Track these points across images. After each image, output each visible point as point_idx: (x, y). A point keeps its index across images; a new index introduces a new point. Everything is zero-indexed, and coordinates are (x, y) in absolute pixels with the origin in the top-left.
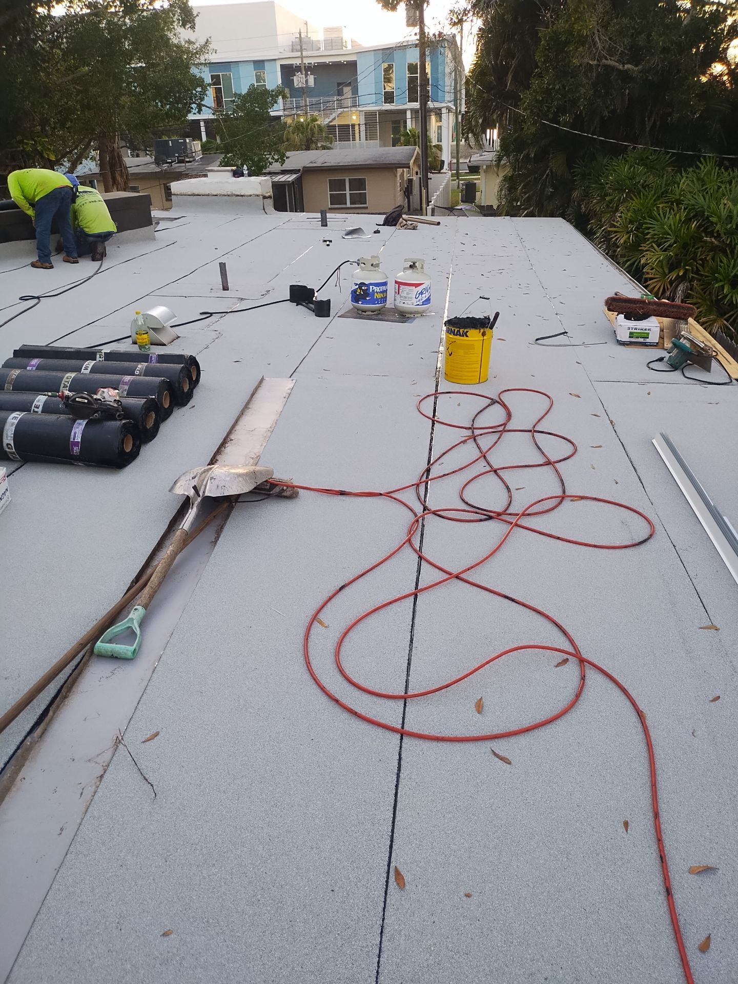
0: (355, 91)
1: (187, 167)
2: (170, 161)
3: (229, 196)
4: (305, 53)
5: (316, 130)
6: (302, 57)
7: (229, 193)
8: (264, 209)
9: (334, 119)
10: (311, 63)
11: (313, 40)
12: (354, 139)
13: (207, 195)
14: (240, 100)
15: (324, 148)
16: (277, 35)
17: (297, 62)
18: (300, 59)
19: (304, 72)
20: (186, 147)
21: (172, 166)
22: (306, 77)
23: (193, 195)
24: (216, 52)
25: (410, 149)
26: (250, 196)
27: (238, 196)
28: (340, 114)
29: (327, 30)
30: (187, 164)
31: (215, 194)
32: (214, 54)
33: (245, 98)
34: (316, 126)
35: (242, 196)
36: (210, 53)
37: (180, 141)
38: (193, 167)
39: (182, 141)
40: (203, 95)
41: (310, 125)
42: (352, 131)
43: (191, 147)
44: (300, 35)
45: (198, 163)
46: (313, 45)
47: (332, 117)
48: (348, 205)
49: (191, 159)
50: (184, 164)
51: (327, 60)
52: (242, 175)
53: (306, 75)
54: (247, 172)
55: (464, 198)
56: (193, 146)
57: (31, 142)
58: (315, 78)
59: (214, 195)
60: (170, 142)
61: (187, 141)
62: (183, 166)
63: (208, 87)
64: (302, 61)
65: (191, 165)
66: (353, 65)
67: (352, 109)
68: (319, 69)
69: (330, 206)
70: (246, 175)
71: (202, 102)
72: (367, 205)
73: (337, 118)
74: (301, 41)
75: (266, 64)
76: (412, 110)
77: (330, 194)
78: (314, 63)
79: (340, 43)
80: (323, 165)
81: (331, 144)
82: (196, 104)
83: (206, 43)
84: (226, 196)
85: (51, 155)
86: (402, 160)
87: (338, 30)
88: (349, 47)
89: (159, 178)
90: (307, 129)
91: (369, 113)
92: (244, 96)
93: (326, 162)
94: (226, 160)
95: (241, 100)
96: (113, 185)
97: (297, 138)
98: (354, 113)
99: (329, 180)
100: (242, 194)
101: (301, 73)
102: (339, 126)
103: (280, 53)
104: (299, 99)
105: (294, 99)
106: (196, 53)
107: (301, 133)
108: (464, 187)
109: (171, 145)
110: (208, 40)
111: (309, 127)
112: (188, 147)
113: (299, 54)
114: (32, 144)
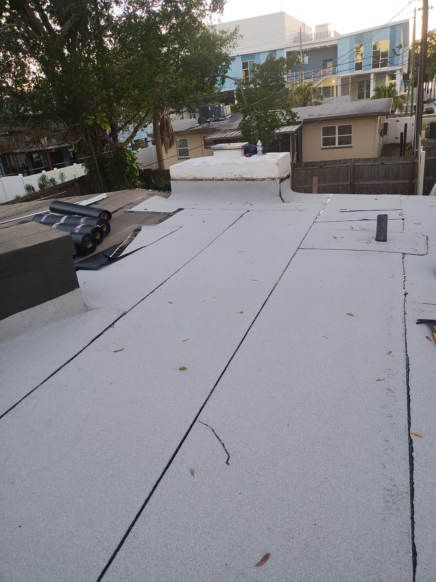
0: (335, 65)
1: (220, 124)
2: (209, 120)
3: (237, 180)
4: (303, 43)
5: (312, 91)
6: (301, 46)
7: (237, 177)
8: (280, 196)
9: (320, 84)
10: (306, 49)
11: (308, 34)
12: (333, 96)
13: (211, 180)
14: (258, 70)
15: (317, 104)
16: (285, 33)
17: (298, 49)
18: (300, 47)
19: (302, 55)
20: (220, 111)
21: (210, 124)
22: (303, 58)
23: (195, 180)
24: (242, 37)
25: (386, 100)
26: (264, 179)
27: (248, 180)
28: (324, 80)
29: (318, 27)
30: (220, 122)
31: (220, 178)
32: (241, 38)
33: (262, 68)
34: (312, 89)
35: (253, 180)
36: (238, 38)
37: (216, 106)
38: (224, 124)
39: (218, 106)
40: (227, 68)
41: (307, 89)
42: (332, 90)
43: (224, 110)
44: (301, 31)
45: (227, 121)
46: (309, 38)
47: (319, 82)
48: (337, 145)
49: (223, 118)
50: (218, 122)
51: (317, 46)
52: (255, 152)
53: (303, 57)
54: (261, 149)
55: (428, 135)
56: (225, 109)
57: (92, 117)
58: (309, 58)
59: (219, 180)
60: (210, 107)
61: (221, 105)
62: (217, 124)
63: (231, 61)
64: (301, 48)
65: (222, 123)
66: (334, 48)
67: (332, 76)
68: (312, 52)
69: (322, 147)
70: (260, 152)
71: (226, 74)
72: (352, 145)
73: (322, 83)
74: (301, 35)
75: (277, 52)
76: (374, 73)
77: (323, 138)
78: (309, 49)
79: (327, 34)
80: (318, 117)
81: (321, 100)
82: (220, 76)
83: (235, 31)
84: (233, 180)
85: (108, 127)
86: (383, 109)
87: (326, 26)
88: (332, 35)
89: (200, 133)
90: (305, 91)
91: (344, 78)
92: (262, 66)
93: (321, 115)
94: (244, 122)
95: (260, 69)
96: (162, 143)
97: (297, 98)
98: (333, 79)
99: (323, 127)
100: (254, 178)
101: (300, 56)
102: (323, 88)
103: (287, 44)
104: (298, 73)
105: (294, 73)
106: (228, 39)
107: (301, 94)
108: (429, 126)
109: (210, 109)
110: (236, 28)
111: (307, 90)
112: (222, 110)
113: (299, 44)
114: (93, 119)
